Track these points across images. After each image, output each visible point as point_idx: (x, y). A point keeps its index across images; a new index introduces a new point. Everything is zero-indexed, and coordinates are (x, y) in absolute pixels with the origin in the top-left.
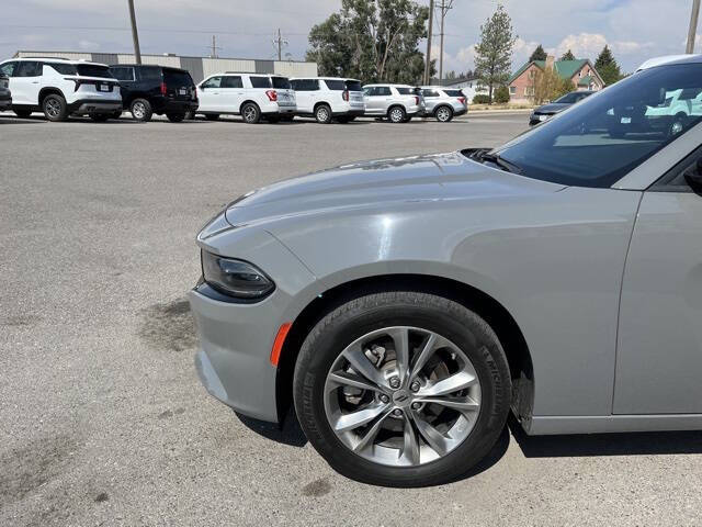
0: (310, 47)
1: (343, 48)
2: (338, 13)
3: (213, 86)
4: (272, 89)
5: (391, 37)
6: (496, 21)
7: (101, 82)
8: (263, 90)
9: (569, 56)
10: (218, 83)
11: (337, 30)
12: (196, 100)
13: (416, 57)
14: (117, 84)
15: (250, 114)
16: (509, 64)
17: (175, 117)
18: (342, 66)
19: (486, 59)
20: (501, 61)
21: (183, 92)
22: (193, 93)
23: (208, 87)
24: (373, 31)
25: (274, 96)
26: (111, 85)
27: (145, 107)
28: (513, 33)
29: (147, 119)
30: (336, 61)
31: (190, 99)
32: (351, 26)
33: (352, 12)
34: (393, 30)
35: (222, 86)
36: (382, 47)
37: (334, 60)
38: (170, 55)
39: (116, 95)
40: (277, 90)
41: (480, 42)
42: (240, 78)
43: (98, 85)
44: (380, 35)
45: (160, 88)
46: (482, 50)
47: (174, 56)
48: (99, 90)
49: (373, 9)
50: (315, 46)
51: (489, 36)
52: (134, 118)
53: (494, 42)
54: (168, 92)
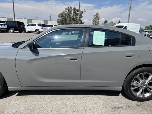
0: (58, 18)
1: (65, 19)
2: (64, 11)
3: (30, 26)
4: (42, 27)
5: (75, 17)
6: (96, 15)
7: (2, 24)
8: (40, 27)
9: (112, 22)
10: (31, 25)
11: (64, 15)
12: (25, 28)
13: (80, 21)
14: (6, 25)
15: (37, 32)
16: (99, 23)
17: (20, 32)
18: (65, 22)
19: (94, 22)
20: (97, 23)
21: (22, 27)
22: (24, 27)
23: (28, 26)
24: (72, 15)
25: (43, 28)
26: (5, 25)
27: (13, 29)
28: (100, 17)
29: (13, 32)
30: (64, 21)
31: (23, 28)
32: (67, 14)
33: (67, 11)
34: (76, 15)
35: (32, 26)
36: (73, 19)
37: (63, 21)
38: (25, 19)
39: (6, 27)
40: (43, 27)
41: (93, 19)
42: (35, 24)
43: (2, 25)
44: (73, 16)
45: (16, 26)
46: (93, 20)
47: (26, 19)
48: (2, 26)
49: (72, 11)
50: (59, 18)
51: (95, 17)
52: (10, 32)
53: (96, 19)
54: (18, 27)
